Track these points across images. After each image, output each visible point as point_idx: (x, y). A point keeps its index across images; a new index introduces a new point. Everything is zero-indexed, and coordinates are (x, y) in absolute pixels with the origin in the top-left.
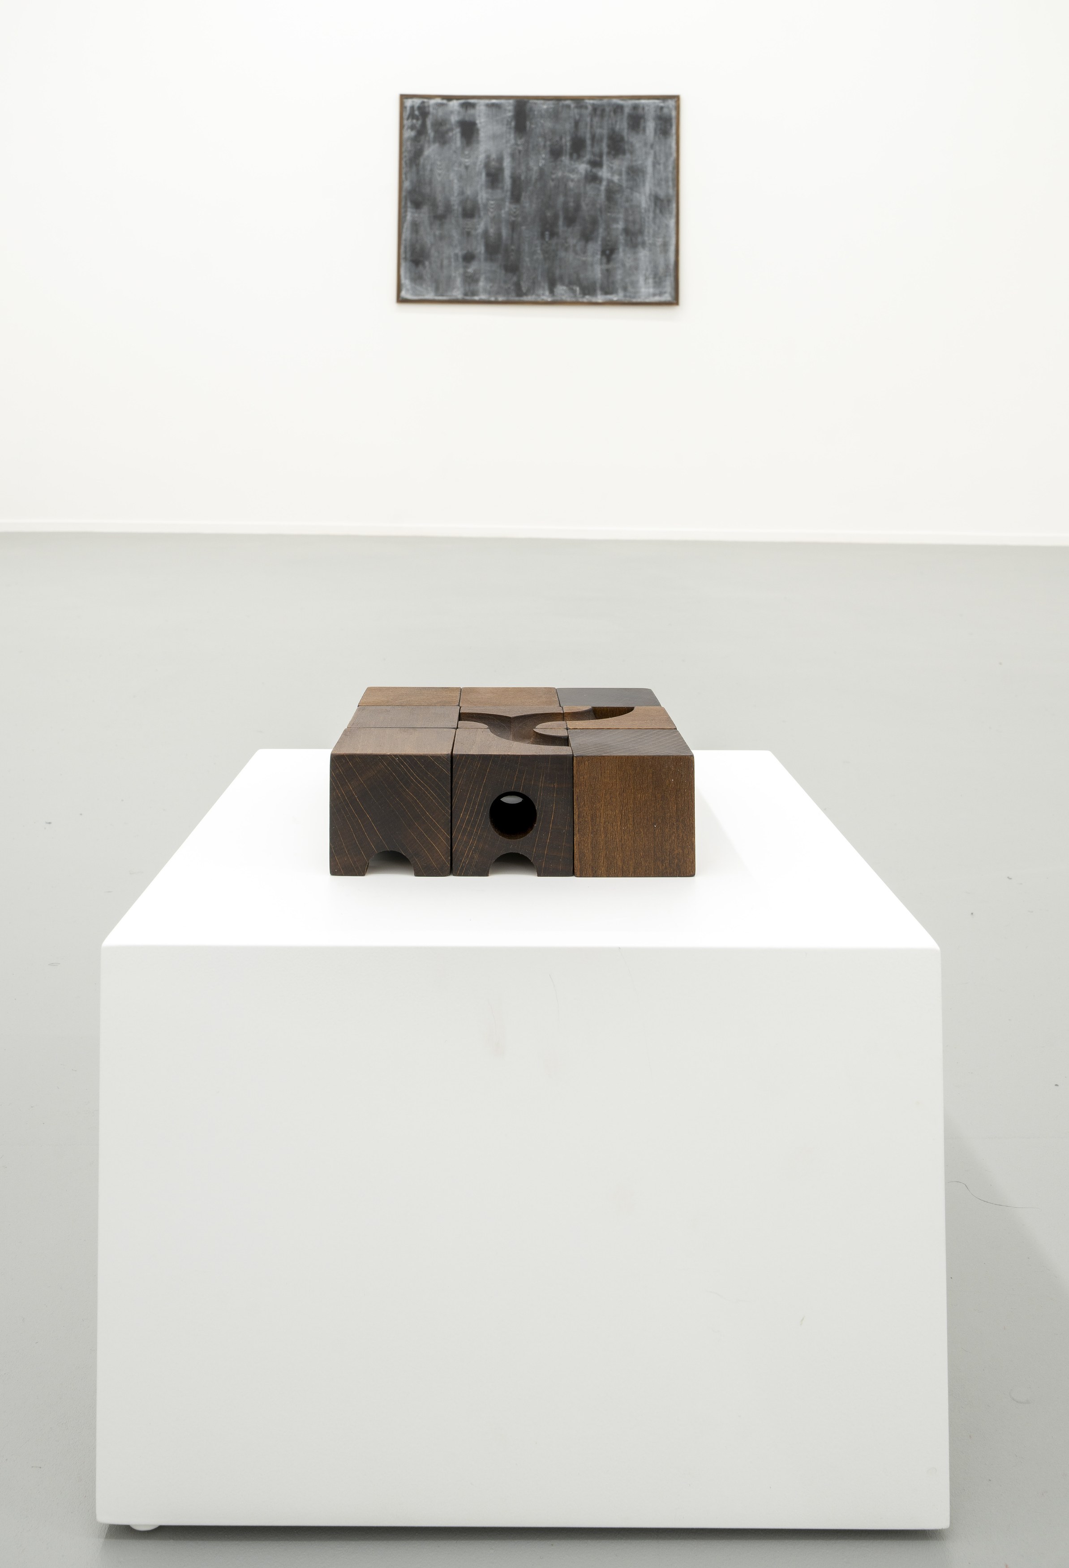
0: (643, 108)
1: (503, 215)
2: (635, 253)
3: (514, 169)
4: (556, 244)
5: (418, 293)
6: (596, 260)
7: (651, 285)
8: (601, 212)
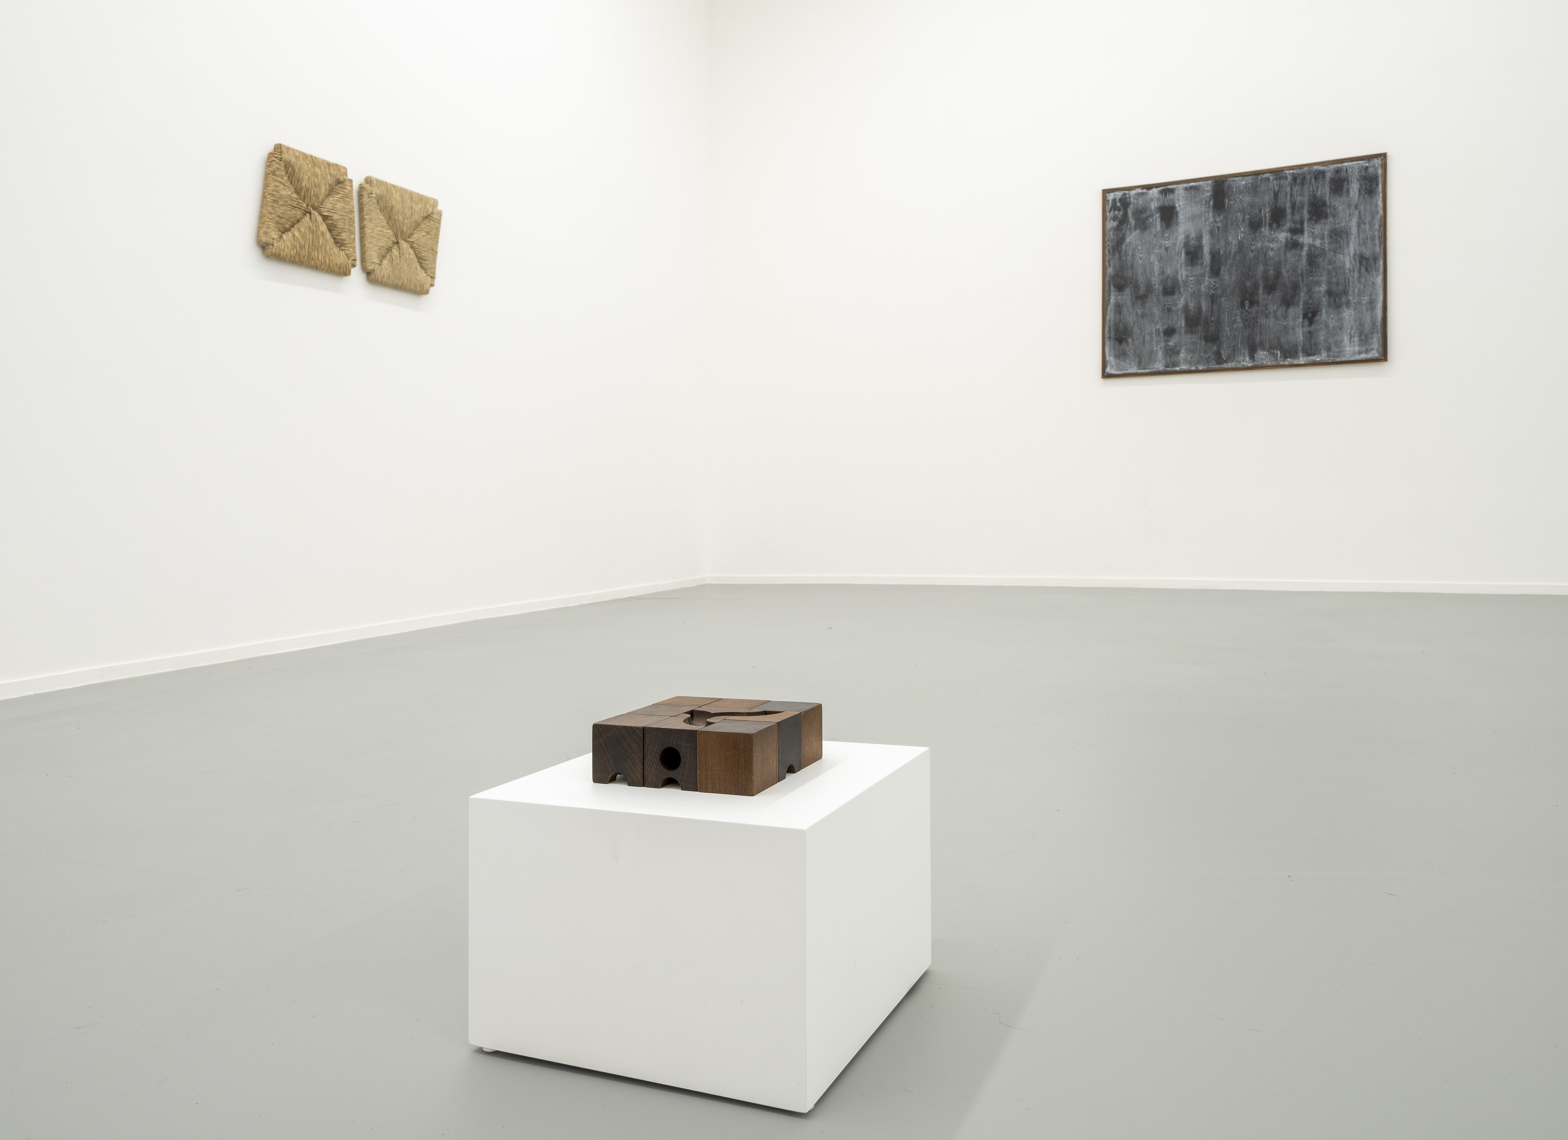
0: (1347, 171)
1: (1203, 290)
2: (1338, 313)
3: (1212, 245)
4: (1257, 312)
5: (1121, 368)
6: (1297, 323)
7: (1357, 343)
8: (1302, 277)
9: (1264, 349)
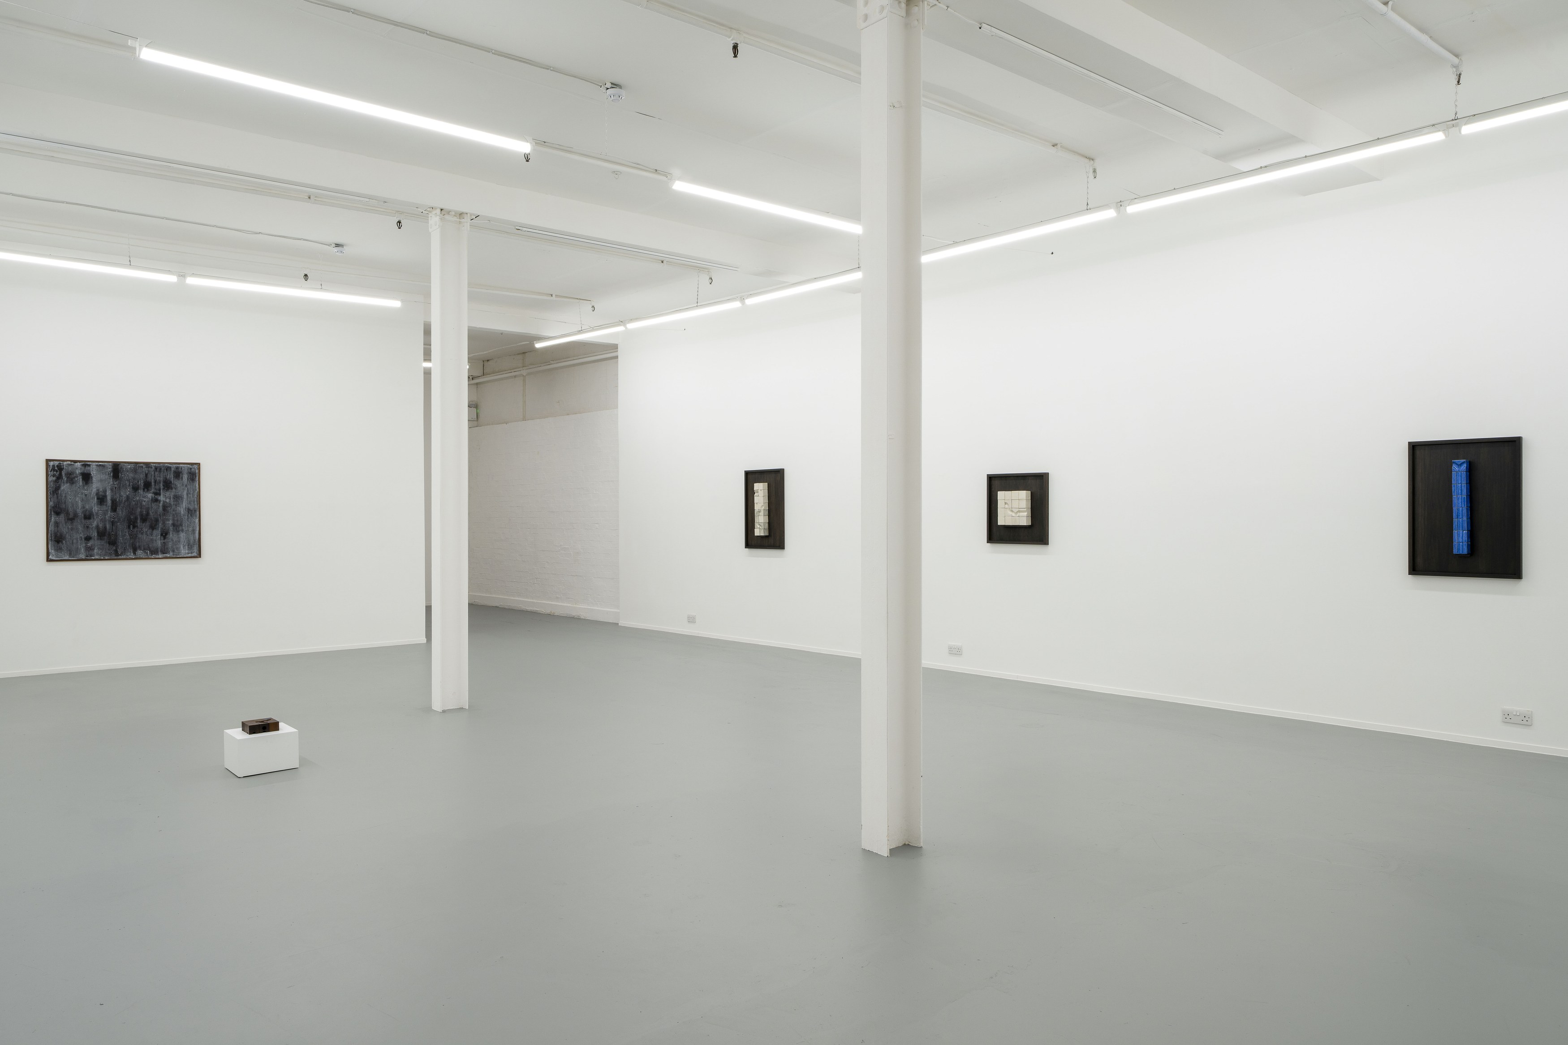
0: (181, 469)
1: (107, 518)
2: (178, 535)
3: (112, 496)
4: (137, 531)
5: (59, 556)
6: (158, 538)
7: (187, 549)
8: (160, 516)
9: (141, 550)
